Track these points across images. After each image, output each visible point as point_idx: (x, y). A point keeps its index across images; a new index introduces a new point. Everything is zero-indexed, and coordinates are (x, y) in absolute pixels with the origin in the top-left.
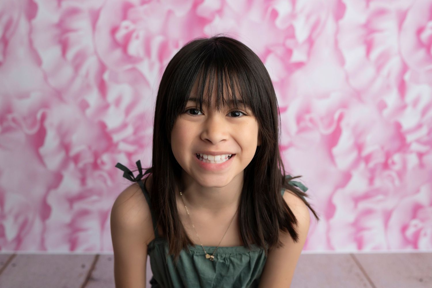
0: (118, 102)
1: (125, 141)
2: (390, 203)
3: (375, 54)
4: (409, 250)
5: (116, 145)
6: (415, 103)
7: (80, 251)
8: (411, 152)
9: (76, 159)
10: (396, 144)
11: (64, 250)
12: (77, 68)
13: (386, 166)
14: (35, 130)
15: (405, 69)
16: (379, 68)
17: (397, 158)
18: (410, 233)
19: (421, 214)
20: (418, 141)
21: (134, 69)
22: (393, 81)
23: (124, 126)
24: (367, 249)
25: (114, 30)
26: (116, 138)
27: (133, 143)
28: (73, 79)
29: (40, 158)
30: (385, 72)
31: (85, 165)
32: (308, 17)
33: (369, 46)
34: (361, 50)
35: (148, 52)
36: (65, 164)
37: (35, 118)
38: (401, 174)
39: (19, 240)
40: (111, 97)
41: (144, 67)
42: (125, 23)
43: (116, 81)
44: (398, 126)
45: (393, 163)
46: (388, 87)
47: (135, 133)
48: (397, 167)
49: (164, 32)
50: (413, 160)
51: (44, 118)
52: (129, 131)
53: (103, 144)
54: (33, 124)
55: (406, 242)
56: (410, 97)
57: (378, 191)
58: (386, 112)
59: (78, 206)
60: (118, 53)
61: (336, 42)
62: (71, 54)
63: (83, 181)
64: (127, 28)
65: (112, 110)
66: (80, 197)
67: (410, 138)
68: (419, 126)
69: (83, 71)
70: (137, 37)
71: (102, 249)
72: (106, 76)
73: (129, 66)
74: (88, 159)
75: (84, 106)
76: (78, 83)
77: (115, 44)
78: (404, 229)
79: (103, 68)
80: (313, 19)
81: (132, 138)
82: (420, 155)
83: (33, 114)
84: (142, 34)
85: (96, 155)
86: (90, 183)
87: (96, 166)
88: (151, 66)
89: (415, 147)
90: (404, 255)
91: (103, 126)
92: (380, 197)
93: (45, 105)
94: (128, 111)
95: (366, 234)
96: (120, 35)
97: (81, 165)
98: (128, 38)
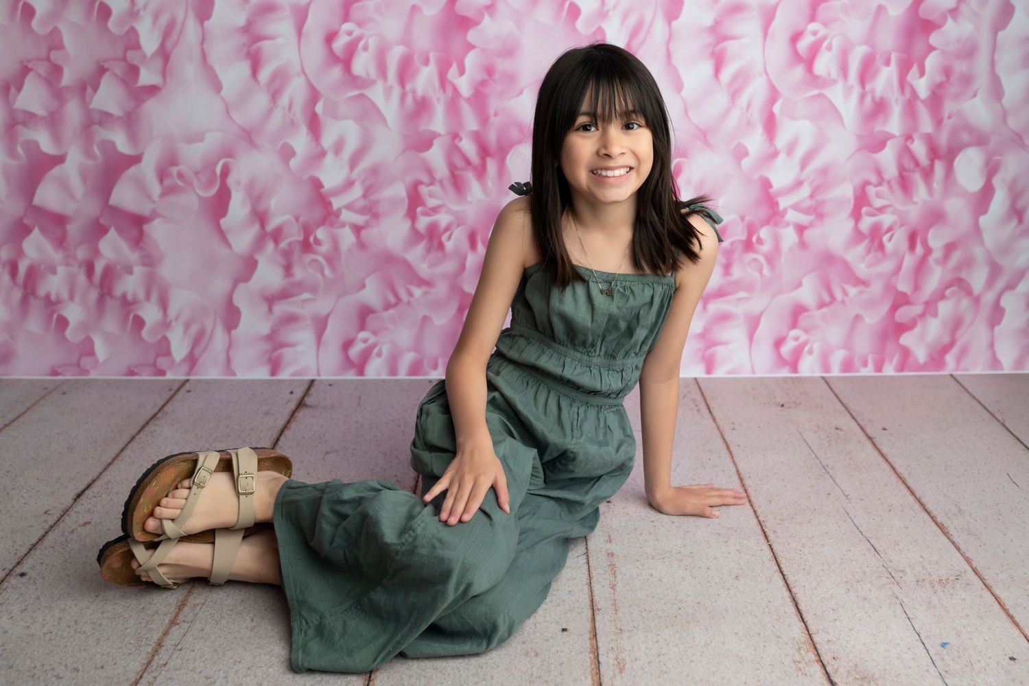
0: (338, 148)
1: (349, 207)
2: (756, 304)
3: (727, 73)
4: (785, 373)
5: (338, 214)
6: (791, 149)
7: (284, 375)
8: (788, 224)
9: (277, 235)
10: (763, 212)
11: (261, 373)
12: (275, 95)
13: (748, 245)
14: (213, 191)
15: (774, 96)
16: (734, 95)
17: (764, 233)
18: (786, 349)
19: (804, 320)
20: (795, 207)
21: (361, 96)
22: (757, 116)
23: (349, 184)
24: (720, 373)
25: (330, 38)
26: (337, 203)
27: (362, 211)
28: (269, 112)
29: (222, 234)
30: (743, 100)
31: (290, 244)
32: (625, 16)
33: (719, 62)
34: (707, 67)
35: (382, 70)
36: (259, 243)
37: (214, 171)
38: (771, 259)
39: (192, 360)
40: (328, 140)
41: (376, 94)
42: (347, 26)
43: (336, 117)
44: (766, 184)
45: (760, 241)
46: (749, 124)
47: (365, 196)
48: (766, 248)
49: (406, 40)
50: (789, 237)
51: (226, 172)
52: (357, 191)
53: (317, 213)
54: (210, 183)
55: (781, 361)
56: (781, 140)
57: (738, 285)
58: (746, 163)
59: (281, 308)
60: (337, 72)
61: (669, 55)
62: (265, 74)
63: (288, 269)
64: (350, 33)
65: (329, 158)
66: (284, 295)
67: (783, 203)
68: (798, 184)
69: (284, 101)
70: (365, 48)
71: (319, 374)
72: (319, 108)
73: (355, 93)
74: (294, 235)
75: (287, 153)
76: (277, 119)
77: (333, 58)
78: (779, 343)
79: (314, 96)
80: (632, 20)
81: (361, 203)
82: (801, 229)
83: (210, 165)
84: (372, 43)
85: (307, 230)
86: (299, 273)
87: (307, 246)
88: (388, 92)
89: (792, 216)
90: (776, 380)
91: (317, 184)
92: (742, 294)
93: (228, 153)
94: (353, 162)
95: (719, 351)
96: (339, 44)
97: (283, 245)
98: (351, 49)
